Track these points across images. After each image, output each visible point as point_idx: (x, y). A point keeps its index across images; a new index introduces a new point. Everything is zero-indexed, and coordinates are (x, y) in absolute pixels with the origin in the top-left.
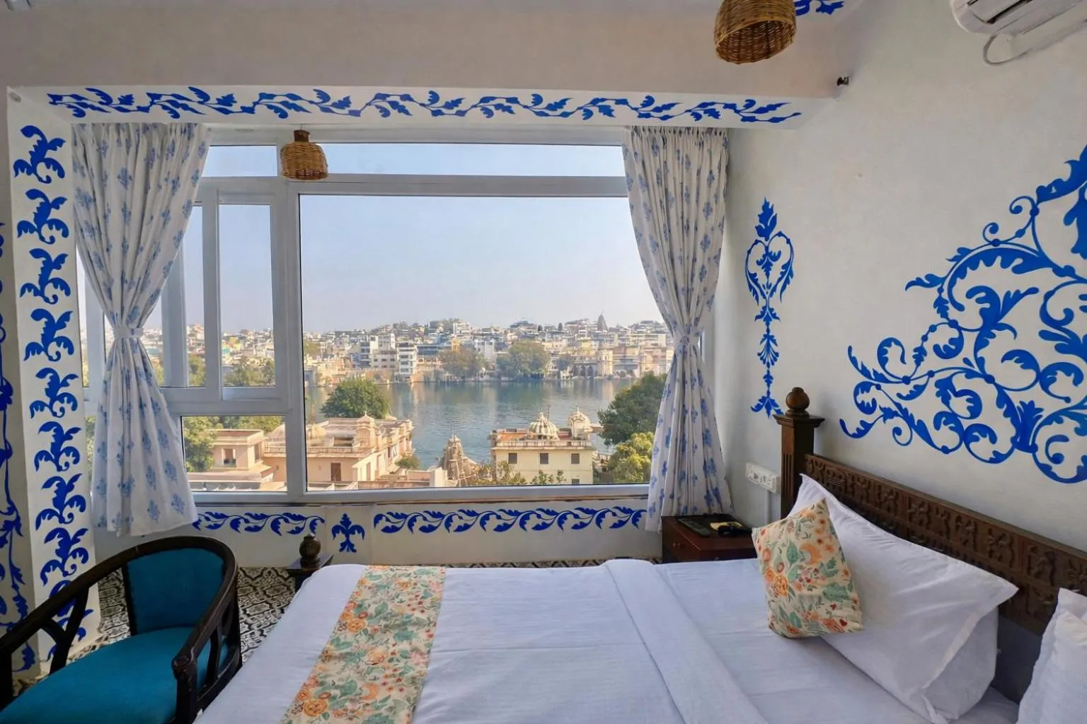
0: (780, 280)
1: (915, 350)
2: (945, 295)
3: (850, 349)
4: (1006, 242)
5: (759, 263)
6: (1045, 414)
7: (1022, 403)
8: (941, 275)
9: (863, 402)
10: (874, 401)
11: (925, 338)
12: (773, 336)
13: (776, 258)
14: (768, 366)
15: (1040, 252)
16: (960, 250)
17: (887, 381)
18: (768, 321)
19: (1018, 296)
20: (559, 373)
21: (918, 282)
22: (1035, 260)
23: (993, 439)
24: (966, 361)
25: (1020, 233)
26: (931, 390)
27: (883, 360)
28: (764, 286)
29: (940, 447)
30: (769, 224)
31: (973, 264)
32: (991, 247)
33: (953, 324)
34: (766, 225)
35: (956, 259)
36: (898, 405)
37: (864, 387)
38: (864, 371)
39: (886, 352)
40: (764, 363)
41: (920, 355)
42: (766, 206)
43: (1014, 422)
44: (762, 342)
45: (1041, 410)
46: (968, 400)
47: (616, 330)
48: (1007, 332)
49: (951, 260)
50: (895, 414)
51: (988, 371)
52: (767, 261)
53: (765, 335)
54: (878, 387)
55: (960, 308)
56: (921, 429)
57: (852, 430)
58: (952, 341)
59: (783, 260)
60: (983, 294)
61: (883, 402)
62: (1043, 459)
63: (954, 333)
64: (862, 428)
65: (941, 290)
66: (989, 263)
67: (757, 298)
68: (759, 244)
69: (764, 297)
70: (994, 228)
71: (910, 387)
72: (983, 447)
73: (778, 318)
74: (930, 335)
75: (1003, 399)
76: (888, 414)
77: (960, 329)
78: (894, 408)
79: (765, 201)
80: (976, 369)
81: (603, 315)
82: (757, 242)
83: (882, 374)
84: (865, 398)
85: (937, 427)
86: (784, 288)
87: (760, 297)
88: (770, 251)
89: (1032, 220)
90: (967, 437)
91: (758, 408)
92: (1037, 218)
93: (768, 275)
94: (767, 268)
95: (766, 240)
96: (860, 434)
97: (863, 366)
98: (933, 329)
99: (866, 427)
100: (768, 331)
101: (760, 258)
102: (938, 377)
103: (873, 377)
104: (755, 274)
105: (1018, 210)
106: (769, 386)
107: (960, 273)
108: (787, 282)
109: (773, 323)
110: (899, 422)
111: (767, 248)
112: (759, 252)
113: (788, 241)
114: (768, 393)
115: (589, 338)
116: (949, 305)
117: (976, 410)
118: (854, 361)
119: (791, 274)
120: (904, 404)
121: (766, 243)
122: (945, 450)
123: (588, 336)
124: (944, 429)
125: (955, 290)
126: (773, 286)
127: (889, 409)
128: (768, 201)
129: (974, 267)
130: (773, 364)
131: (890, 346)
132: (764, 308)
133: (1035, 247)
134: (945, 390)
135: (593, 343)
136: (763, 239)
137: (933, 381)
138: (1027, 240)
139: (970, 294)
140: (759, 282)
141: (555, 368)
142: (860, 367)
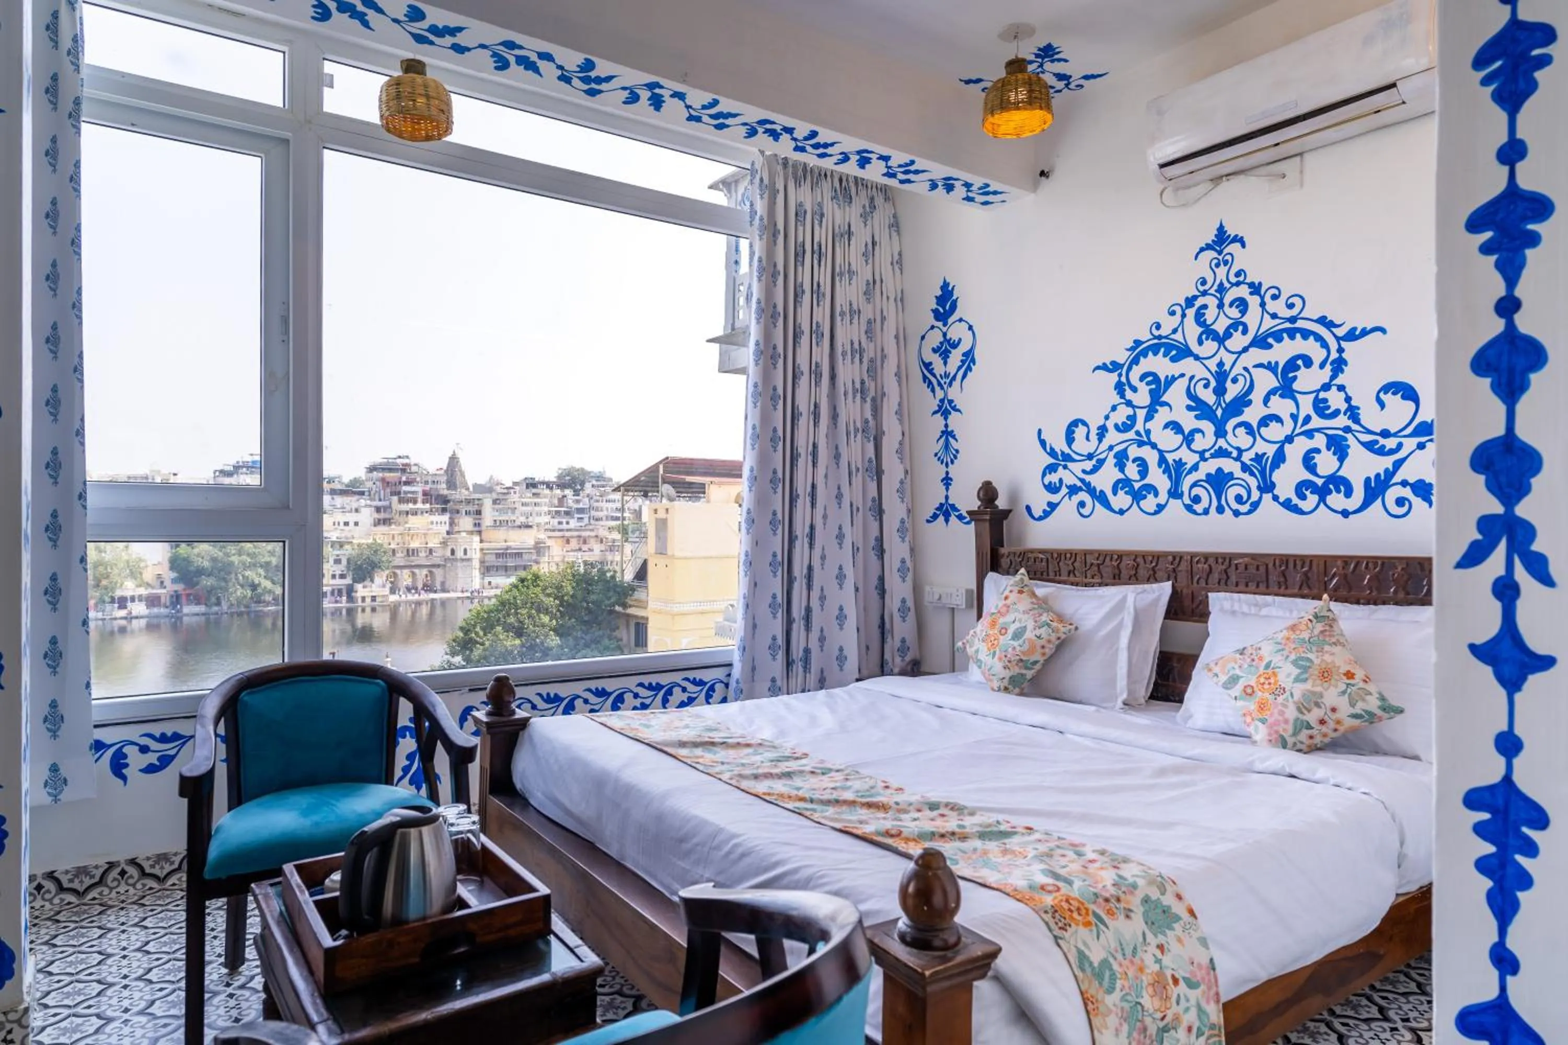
0: (959, 368)
1: (1098, 429)
2: (1123, 379)
3: (1040, 431)
4: (1166, 337)
5: (935, 351)
6: (1188, 466)
7: (1174, 460)
8: (1121, 361)
9: (1050, 482)
10: (1061, 480)
11: (1107, 418)
12: (952, 431)
13: (955, 346)
14: (947, 465)
15: (1187, 346)
16: (1135, 341)
17: (1074, 461)
18: (946, 415)
19: (1174, 379)
20: (350, 590)
21: (1104, 367)
22: (1183, 352)
23: (1156, 495)
24: (1138, 433)
25: (1175, 331)
26: (1111, 461)
27: (1070, 439)
28: (941, 376)
29: (1117, 510)
30: (947, 307)
31: (1144, 353)
32: (1156, 341)
33: (1129, 403)
34: (944, 308)
35: (1132, 349)
36: (1082, 480)
37: (1051, 468)
38: (1052, 453)
39: (1073, 432)
40: (942, 463)
41: (1102, 431)
42: (945, 286)
43: (1170, 477)
44: (938, 440)
45: (1186, 464)
46: (1138, 466)
47: (487, 489)
48: (1167, 408)
49: (1128, 350)
50: (1080, 489)
51: (1153, 440)
52: (945, 349)
53: (942, 432)
54: (1065, 467)
55: (1134, 390)
56: (1102, 499)
57: (1037, 512)
58: (1128, 417)
59: (964, 347)
60: (1150, 379)
61: (1069, 480)
62: (1188, 502)
63: (1130, 411)
64: (1048, 509)
65: (1120, 375)
66: (1155, 354)
67: (933, 391)
68: (935, 329)
69: (942, 388)
70: (1158, 327)
71: (1094, 462)
72: (1150, 503)
73: (959, 411)
74: (1112, 414)
75: (1162, 460)
76: (1073, 490)
77: (1134, 407)
78: (1079, 484)
79: (945, 281)
80: (1145, 439)
81: (459, 455)
82: (933, 327)
83: (1068, 454)
84: (1053, 478)
85: (1115, 493)
86: (964, 376)
87: (937, 389)
88: (948, 337)
89: (1182, 321)
90: (1137, 496)
91: (935, 517)
92: (1185, 320)
93: (945, 363)
94: (945, 356)
95: (945, 325)
96: (1046, 514)
97: (1052, 449)
98: (1114, 408)
99: (1053, 506)
100: (946, 426)
101: (936, 344)
102: (1116, 449)
103: (1060, 458)
104: (931, 364)
105: (1173, 313)
106: (947, 489)
107: (1135, 361)
108: (969, 369)
109: (953, 417)
110: (1083, 496)
111: (945, 335)
112: (935, 338)
113: (970, 328)
114: (947, 498)
115: (428, 506)
116: (1127, 388)
117: (1144, 473)
118: (1043, 443)
119: (973, 361)
120: (1088, 478)
121: (944, 329)
122: (1121, 512)
123: (424, 502)
124: (1121, 493)
125: (1131, 374)
126: (952, 375)
127: (1075, 485)
128: (948, 281)
129: (1145, 356)
130: (952, 462)
131: (1077, 426)
132: (942, 401)
133: (1183, 341)
134: (1121, 459)
135: (436, 518)
136: (940, 324)
137: (1112, 453)
138: (1178, 336)
139: (1142, 378)
140: (935, 371)
141: (342, 576)
142: (1048, 450)
